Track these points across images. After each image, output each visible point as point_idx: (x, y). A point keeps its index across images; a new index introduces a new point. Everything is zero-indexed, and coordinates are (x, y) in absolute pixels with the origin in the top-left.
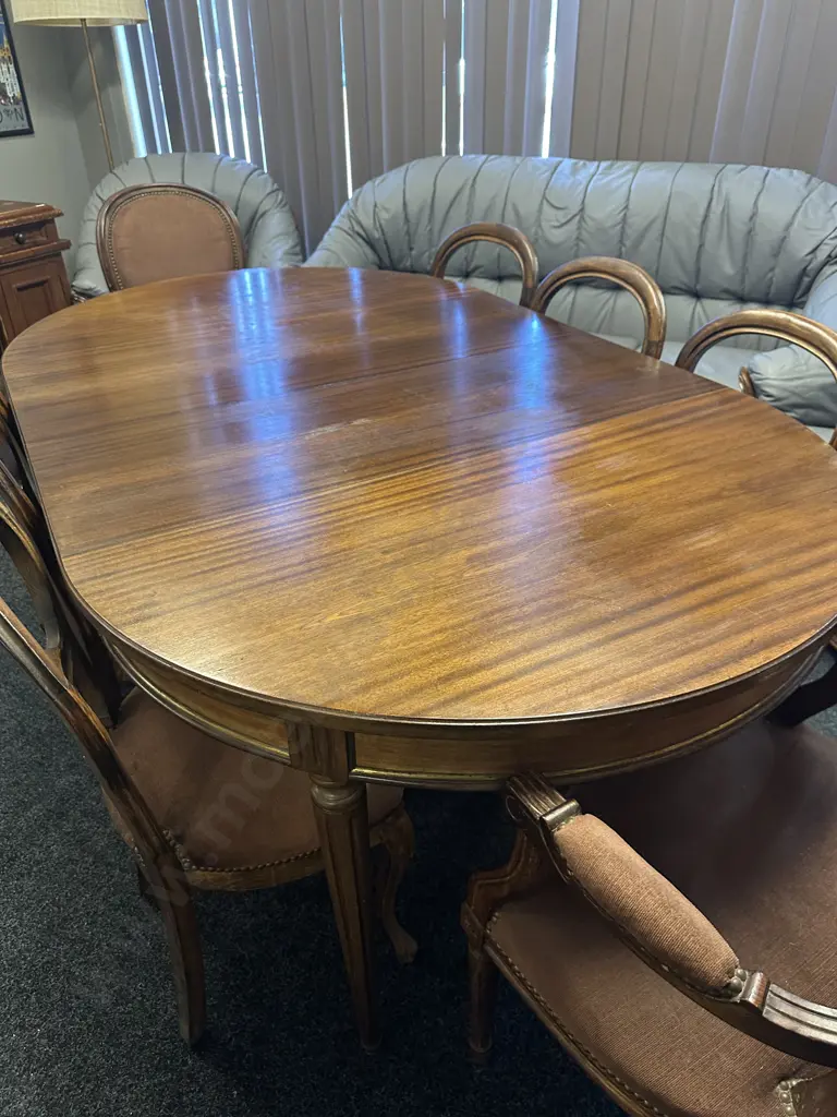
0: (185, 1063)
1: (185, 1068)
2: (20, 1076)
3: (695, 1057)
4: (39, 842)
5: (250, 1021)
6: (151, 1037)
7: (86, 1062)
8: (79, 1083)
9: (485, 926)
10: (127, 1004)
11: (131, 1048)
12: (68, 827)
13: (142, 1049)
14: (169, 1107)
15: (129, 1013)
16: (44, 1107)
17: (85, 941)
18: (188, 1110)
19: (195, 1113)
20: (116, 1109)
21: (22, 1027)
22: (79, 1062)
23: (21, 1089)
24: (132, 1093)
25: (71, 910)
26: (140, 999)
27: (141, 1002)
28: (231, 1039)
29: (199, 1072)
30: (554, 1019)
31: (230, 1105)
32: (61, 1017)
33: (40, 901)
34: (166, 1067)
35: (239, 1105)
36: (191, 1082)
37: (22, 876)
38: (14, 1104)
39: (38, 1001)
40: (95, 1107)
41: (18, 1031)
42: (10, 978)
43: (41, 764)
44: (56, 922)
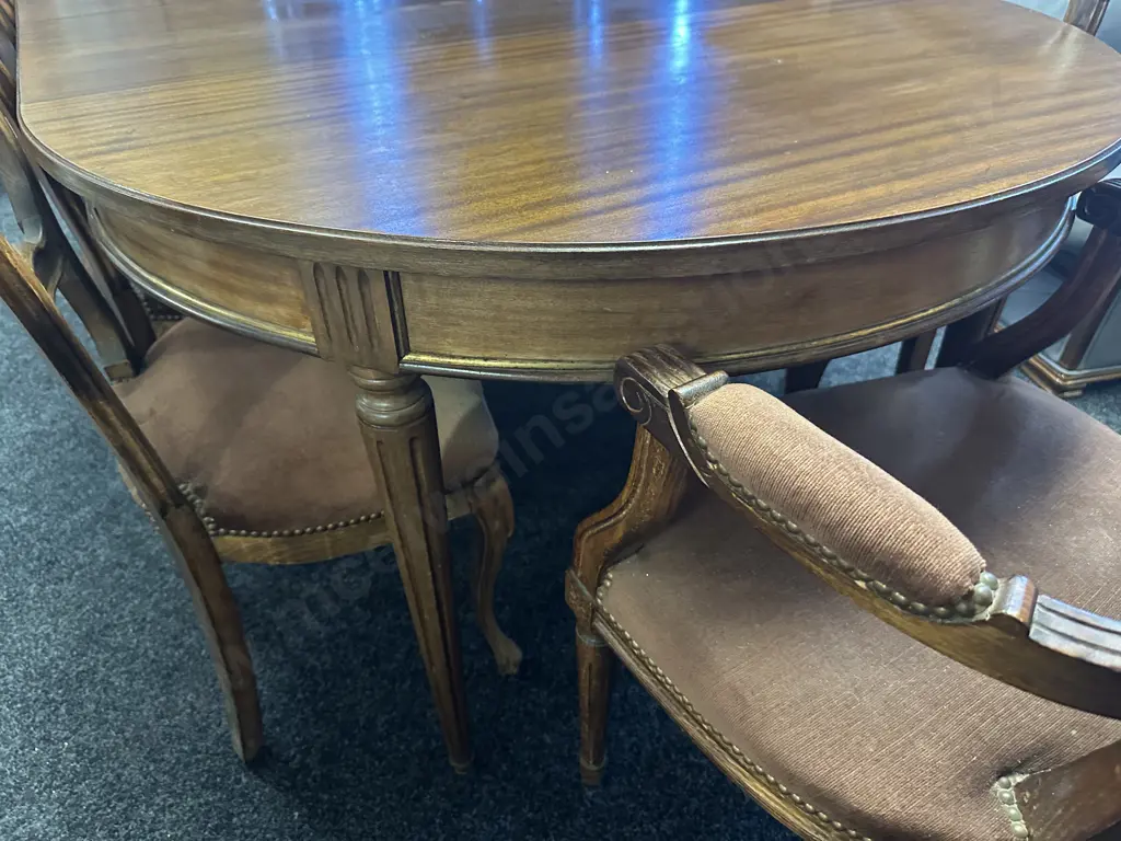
0: (238, 781)
1: (238, 787)
2: (40, 793)
3: (881, 745)
4: (84, 546)
5: (319, 736)
6: (200, 753)
7: (119, 779)
8: (109, 802)
9: (595, 595)
10: (173, 716)
11: (175, 764)
12: (118, 530)
13: (187, 766)
14: (216, 829)
15: (175, 726)
16: (65, 827)
17: (129, 649)
18: (238, 832)
19: (246, 836)
20: (152, 831)
21: (46, 740)
22: (111, 778)
23: (40, 808)
24: (171, 813)
25: (116, 616)
26: (189, 711)
27: (191, 715)
28: (294, 756)
29: (254, 791)
30: (683, 705)
31: (289, 827)
32: (94, 730)
33: (80, 607)
34: (215, 785)
35: (300, 827)
36: (244, 802)
37: (62, 580)
38: (30, 823)
39: (69, 712)
40: (127, 828)
41: (42, 745)
42: (37, 688)
43: (93, 466)
44: (97, 630)
